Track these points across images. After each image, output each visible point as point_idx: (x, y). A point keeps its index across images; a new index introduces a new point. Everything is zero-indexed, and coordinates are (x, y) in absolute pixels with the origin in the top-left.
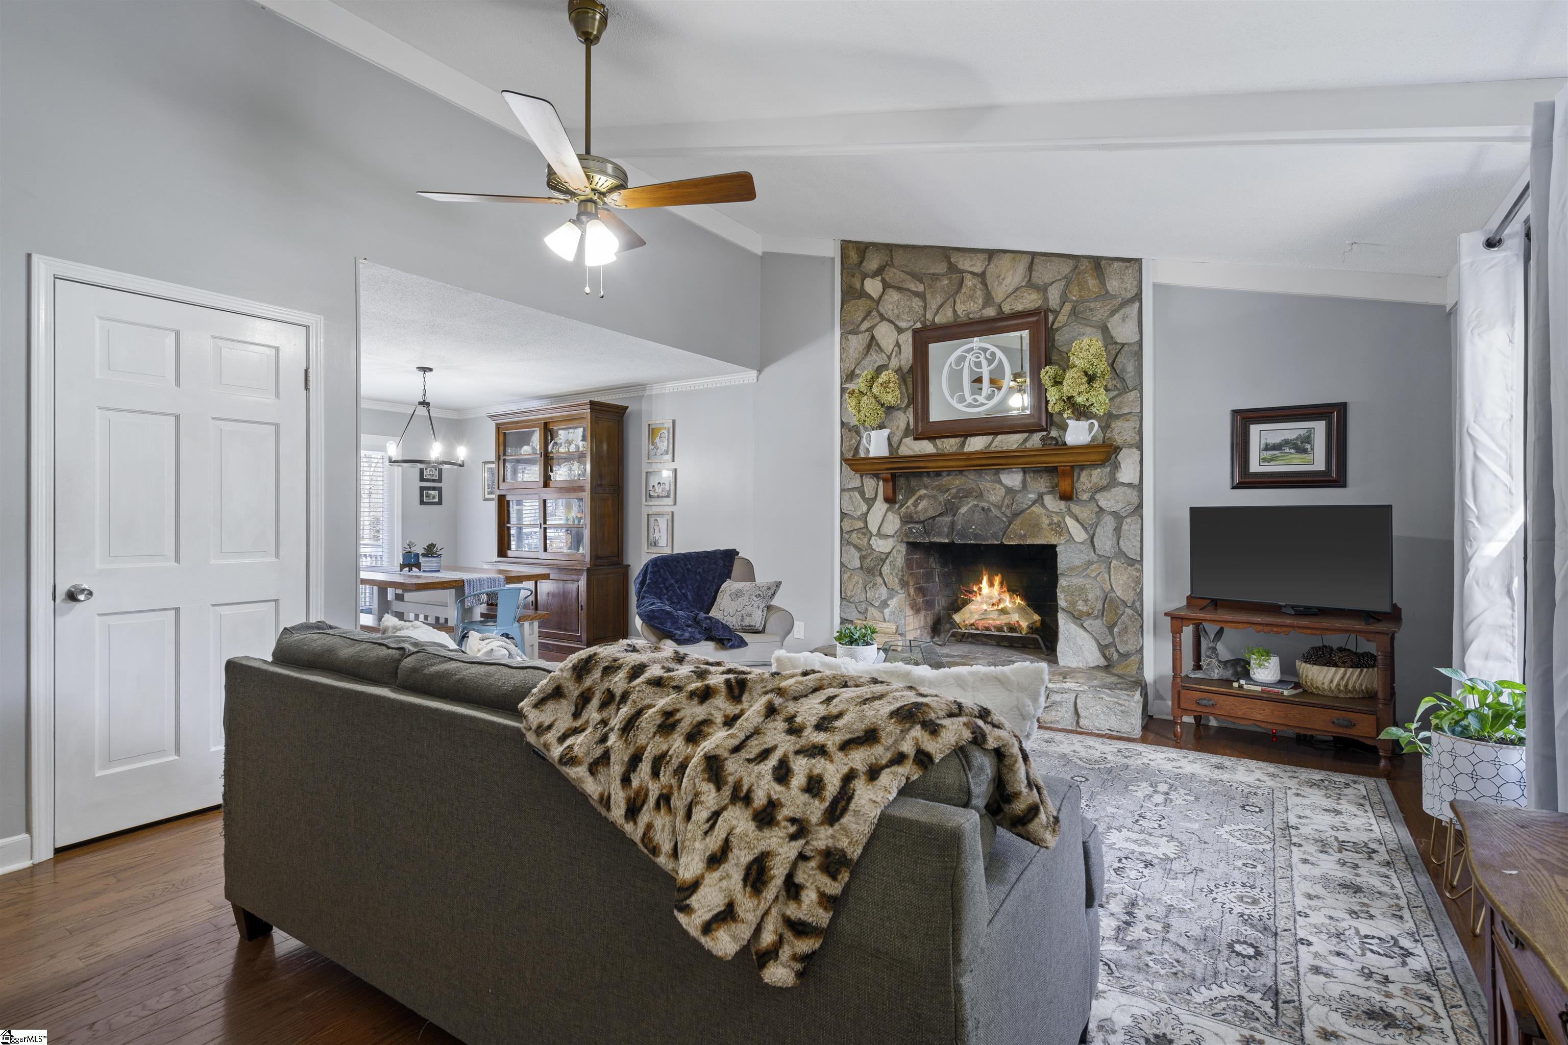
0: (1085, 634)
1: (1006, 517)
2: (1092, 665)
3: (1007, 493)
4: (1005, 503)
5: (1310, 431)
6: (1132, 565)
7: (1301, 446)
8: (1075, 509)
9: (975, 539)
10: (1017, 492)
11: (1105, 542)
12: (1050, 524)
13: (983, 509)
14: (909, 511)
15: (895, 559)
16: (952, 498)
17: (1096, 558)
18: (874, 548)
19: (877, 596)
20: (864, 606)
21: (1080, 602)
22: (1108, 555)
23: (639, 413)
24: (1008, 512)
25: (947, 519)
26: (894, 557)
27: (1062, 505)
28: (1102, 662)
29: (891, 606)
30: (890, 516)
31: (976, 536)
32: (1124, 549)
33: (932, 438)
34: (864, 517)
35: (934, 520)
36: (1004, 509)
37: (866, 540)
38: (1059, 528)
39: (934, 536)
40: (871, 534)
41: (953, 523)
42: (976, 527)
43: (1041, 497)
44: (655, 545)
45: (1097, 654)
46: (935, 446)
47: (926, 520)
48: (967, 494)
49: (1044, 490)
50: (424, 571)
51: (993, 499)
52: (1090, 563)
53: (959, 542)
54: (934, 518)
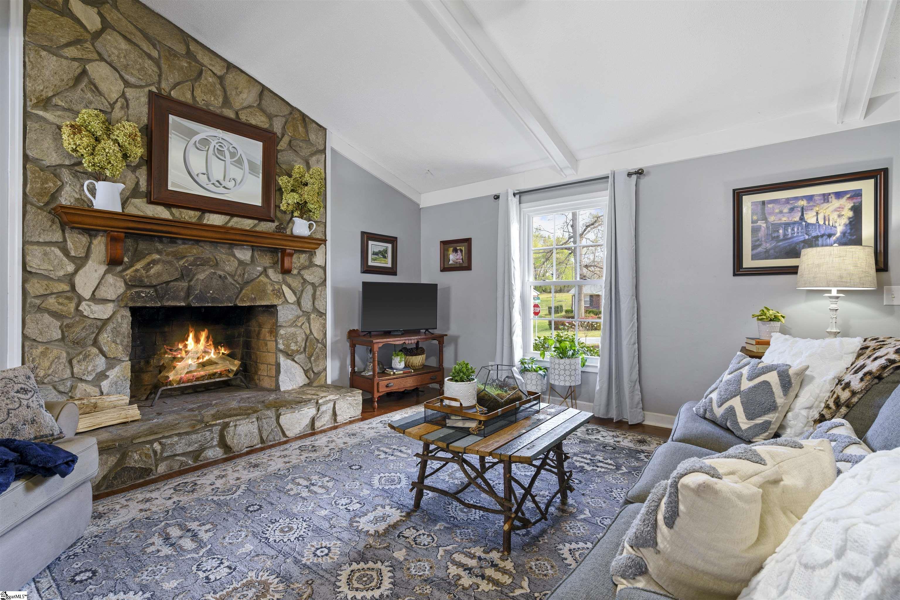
0: (296, 365)
1: (239, 284)
2: (301, 385)
3: (239, 265)
4: (238, 273)
5: (387, 247)
6: (321, 317)
7: (383, 254)
8: (289, 279)
9: (212, 302)
10: (247, 264)
11: (306, 304)
12: (273, 290)
13: (220, 276)
14: (138, 274)
15: (120, 325)
16: (190, 265)
17: (301, 313)
18: (85, 313)
19: (90, 369)
20: (69, 384)
21: (293, 344)
22: (309, 311)
24: (240, 280)
25: (184, 284)
26: (118, 322)
27: (280, 277)
28: (307, 381)
29: (111, 377)
30: (110, 279)
31: (213, 300)
32: (317, 307)
33: (168, 206)
34: (70, 278)
35: (167, 285)
36: (236, 277)
37: (72, 306)
38: (280, 294)
39: (168, 300)
40: (80, 299)
41: (189, 288)
42: (214, 292)
43: (265, 270)
45: (304, 377)
46: (172, 214)
47: (159, 285)
48: (205, 262)
49: (268, 265)
51: (227, 268)
52: (298, 317)
53: (197, 305)
54: (167, 283)
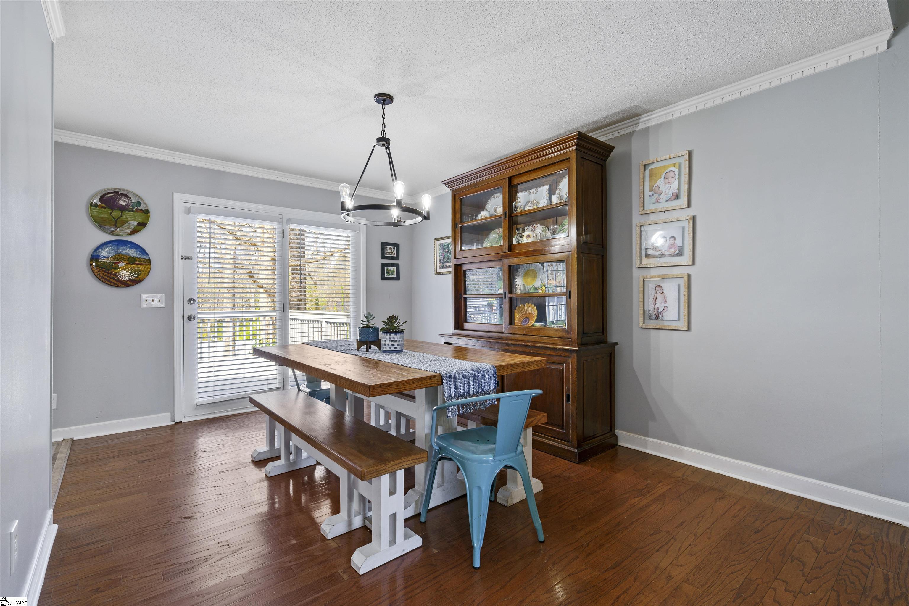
23: (627, 157)
44: (657, 318)
50: (384, 351)
